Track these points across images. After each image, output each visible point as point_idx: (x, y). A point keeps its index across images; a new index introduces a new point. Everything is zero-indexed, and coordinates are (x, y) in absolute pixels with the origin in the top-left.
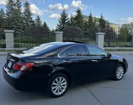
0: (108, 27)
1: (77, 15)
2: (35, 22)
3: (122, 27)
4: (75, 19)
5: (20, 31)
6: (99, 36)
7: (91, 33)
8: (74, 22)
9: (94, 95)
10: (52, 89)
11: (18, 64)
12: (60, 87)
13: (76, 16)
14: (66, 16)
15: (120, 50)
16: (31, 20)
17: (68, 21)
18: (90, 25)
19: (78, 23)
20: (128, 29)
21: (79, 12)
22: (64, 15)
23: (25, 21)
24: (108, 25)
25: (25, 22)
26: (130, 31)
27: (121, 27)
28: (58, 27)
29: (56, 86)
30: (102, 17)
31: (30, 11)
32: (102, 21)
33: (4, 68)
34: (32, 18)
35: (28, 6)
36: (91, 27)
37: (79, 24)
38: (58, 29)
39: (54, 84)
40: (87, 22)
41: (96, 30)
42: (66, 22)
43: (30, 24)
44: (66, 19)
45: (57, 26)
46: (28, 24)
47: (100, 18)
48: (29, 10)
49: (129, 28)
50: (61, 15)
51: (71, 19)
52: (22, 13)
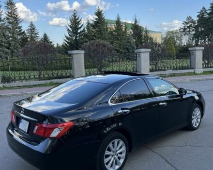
0: (146, 37)
1: (96, 19)
2: (27, 34)
3: (167, 37)
4: (94, 26)
5: (3, 51)
6: (142, 55)
7: (120, 48)
8: (93, 32)
9: (169, 161)
10: (105, 162)
11: (44, 126)
12: (116, 156)
13: (95, 22)
14: (79, 22)
15: (174, 75)
16: (20, 31)
17: (82, 29)
18: (119, 35)
19: (100, 32)
20: (175, 38)
21: (99, 14)
22: (75, 20)
23: (10, 32)
24: (146, 33)
25: (10, 35)
26: (178, 42)
27: (165, 36)
28: (68, 41)
29: (111, 157)
30: (136, 22)
31: (17, 16)
32: (136, 28)
33: (10, 131)
34: (21, 27)
35: (12, 6)
36: (119, 38)
37: (101, 34)
38: (66, 43)
39: (107, 153)
40: (114, 31)
41: (128, 42)
42: (79, 31)
43: (19, 37)
44: (80, 26)
45: (65, 39)
46: (15, 38)
47: (133, 23)
48: (14, 14)
49: (177, 37)
50: (71, 20)
51: (87, 26)
52: (2, 19)
